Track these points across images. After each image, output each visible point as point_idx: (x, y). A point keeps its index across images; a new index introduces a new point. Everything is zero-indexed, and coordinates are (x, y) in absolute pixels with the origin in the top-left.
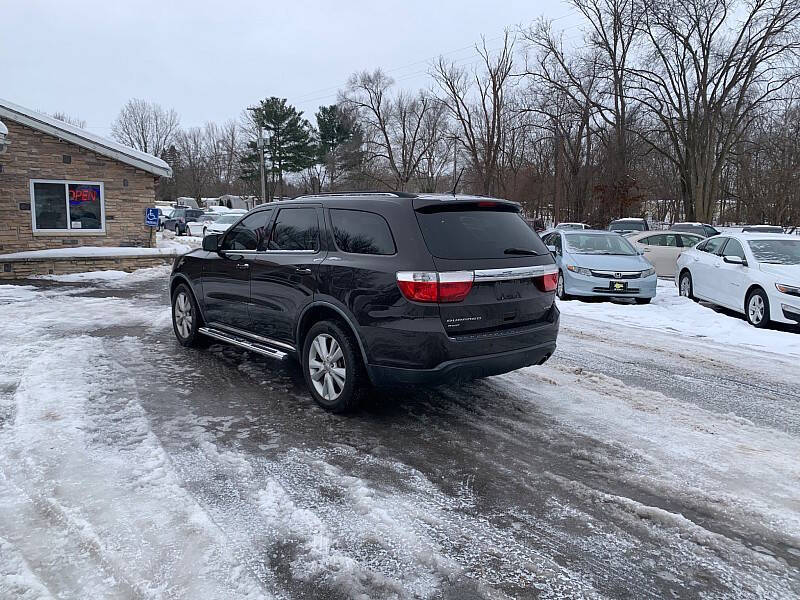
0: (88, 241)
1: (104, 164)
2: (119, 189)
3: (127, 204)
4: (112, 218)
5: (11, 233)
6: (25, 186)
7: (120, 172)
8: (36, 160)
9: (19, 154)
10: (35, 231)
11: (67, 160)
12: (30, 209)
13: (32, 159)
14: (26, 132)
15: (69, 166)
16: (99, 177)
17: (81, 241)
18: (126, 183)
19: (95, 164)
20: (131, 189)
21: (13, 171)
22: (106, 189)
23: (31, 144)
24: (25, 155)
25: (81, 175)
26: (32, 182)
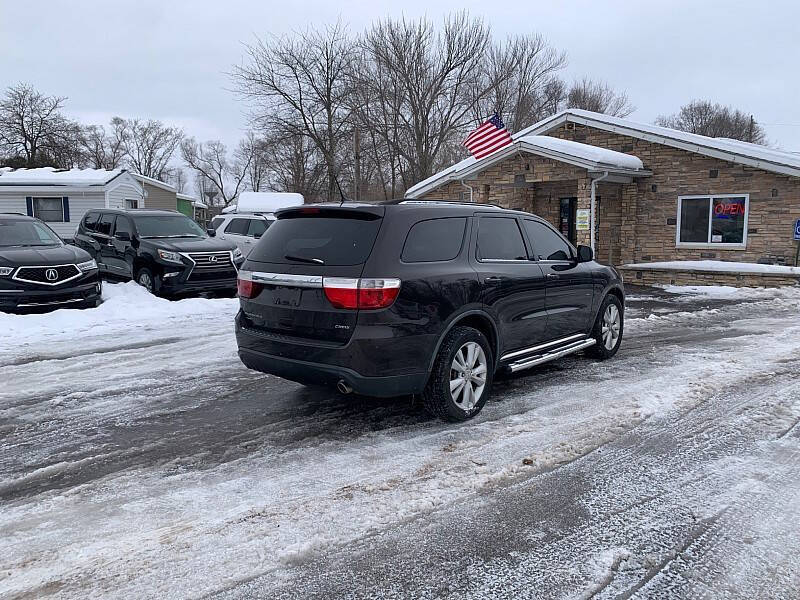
0: (726, 256)
1: (752, 175)
2: (765, 200)
3: (774, 216)
4: (755, 231)
5: (658, 245)
6: (673, 203)
7: (769, 181)
8: (685, 177)
9: (671, 174)
10: (678, 244)
11: (714, 174)
12: (676, 224)
13: (681, 178)
14: (678, 153)
15: (717, 180)
16: (745, 188)
17: (718, 255)
18: (775, 193)
19: (741, 175)
20: (781, 199)
21: (665, 190)
22: (751, 201)
23: (682, 163)
24: (676, 174)
25: (726, 188)
26: (680, 199)
